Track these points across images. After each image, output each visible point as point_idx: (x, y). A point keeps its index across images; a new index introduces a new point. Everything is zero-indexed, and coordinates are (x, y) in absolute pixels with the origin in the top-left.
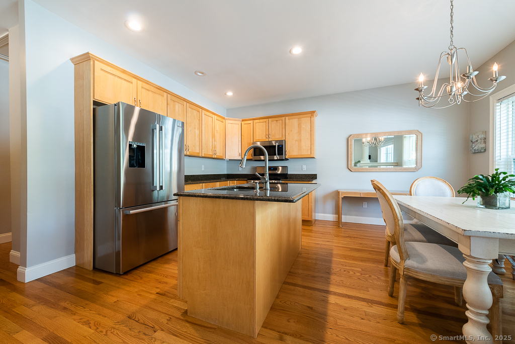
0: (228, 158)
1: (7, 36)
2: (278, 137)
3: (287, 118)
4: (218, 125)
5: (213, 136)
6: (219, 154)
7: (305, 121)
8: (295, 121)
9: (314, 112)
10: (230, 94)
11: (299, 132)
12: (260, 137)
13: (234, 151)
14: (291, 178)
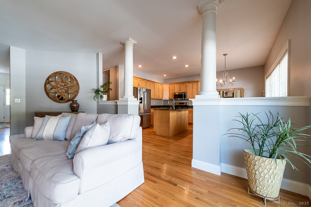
0: (164, 99)
1: (109, 70)
2: (184, 91)
3: (188, 83)
4: (160, 87)
5: (159, 91)
6: (161, 98)
7: (195, 84)
8: (191, 85)
9: (198, 81)
10: (165, 75)
11: (193, 89)
12: (177, 91)
13: (166, 96)
14: (189, 107)
